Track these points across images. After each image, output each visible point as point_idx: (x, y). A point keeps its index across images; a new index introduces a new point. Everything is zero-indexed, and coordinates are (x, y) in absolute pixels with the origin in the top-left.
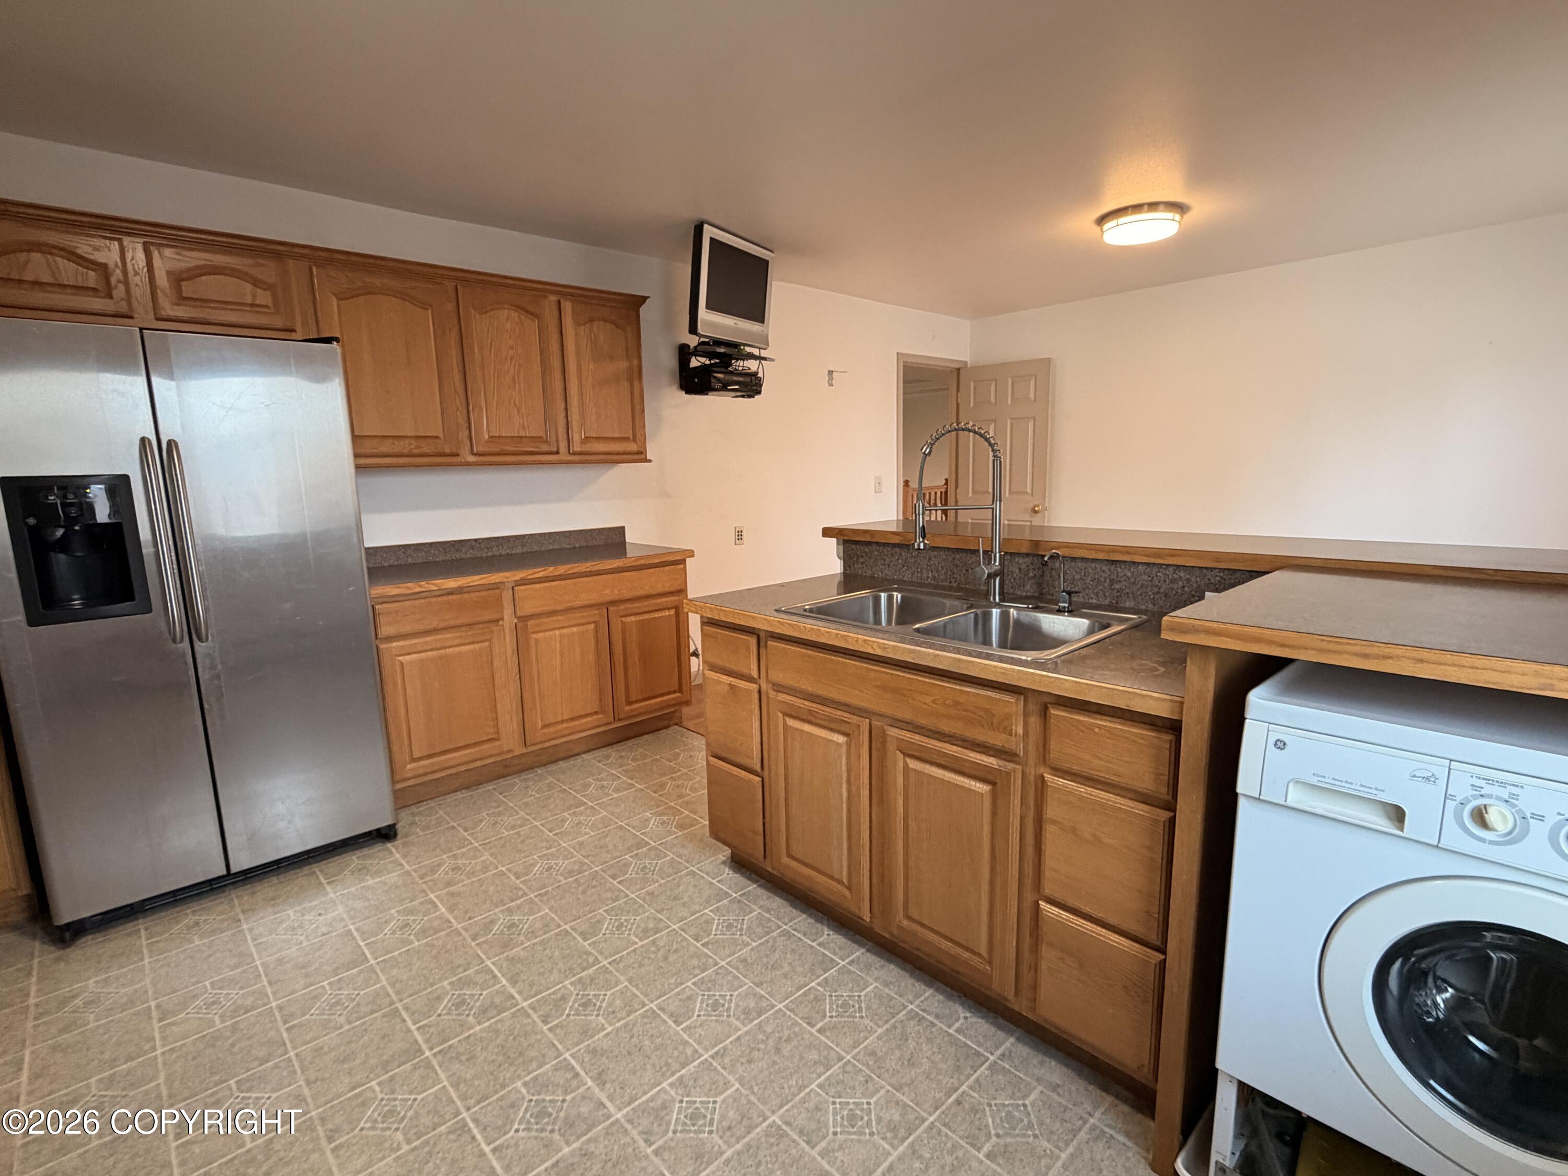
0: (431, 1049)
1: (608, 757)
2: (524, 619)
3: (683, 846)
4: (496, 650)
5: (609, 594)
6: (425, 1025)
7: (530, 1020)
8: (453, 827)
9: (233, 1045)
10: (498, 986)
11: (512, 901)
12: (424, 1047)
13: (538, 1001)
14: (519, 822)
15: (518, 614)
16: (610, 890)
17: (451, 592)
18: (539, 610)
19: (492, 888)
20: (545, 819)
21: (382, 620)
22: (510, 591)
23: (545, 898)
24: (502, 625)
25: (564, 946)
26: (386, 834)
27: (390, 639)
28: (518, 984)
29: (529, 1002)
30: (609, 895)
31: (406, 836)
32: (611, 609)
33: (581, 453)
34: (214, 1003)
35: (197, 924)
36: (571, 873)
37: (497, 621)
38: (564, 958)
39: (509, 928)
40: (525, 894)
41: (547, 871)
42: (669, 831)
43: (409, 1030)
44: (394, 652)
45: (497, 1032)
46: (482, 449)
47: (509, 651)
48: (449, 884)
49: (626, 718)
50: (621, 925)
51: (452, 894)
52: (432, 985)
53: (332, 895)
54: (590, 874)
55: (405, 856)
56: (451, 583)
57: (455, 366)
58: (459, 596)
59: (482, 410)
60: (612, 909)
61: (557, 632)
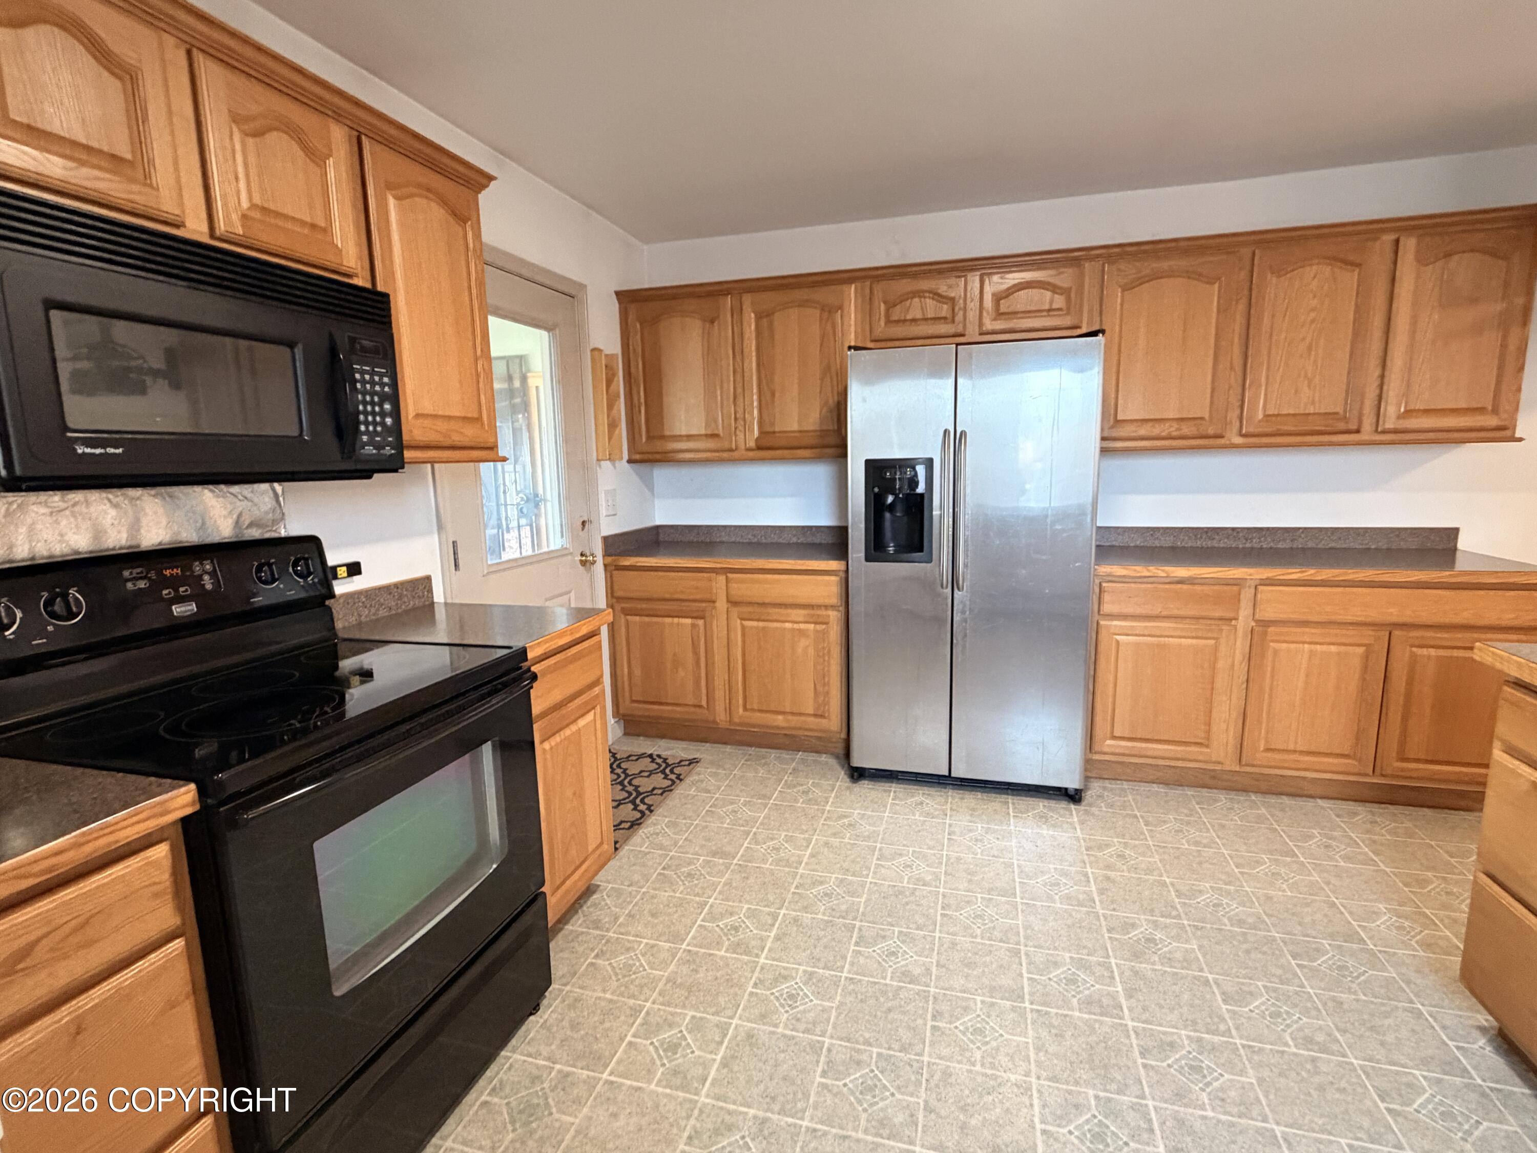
0: (1032, 1003)
1: (1356, 814)
2: (1265, 624)
3: (1418, 971)
4: (1223, 649)
5: (1394, 614)
6: (1035, 980)
7: (1127, 1042)
8: (1136, 816)
9: (907, 903)
10: (1112, 989)
11: (1162, 916)
12: (1027, 997)
13: (1144, 1029)
14: (1205, 841)
15: (1257, 617)
16: (1282, 967)
17: (1181, 581)
18: (1282, 616)
19: (1147, 893)
20: (1237, 850)
21: (1106, 597)
22: (1253, 590)
23: (1199, 933)
24: (1235, 627)
25: (1198, 994)
26: (1073, 797)
27: (1111, 616)
28: (1133, 1000)
29: (1136, 1024)
30: (1279, 972)
31: (1090, 805)
32: (1396, 633)
33: (1395, 431)
34: (909, 866)
35: (921, 803)
36: (1241, 923)
37: (1231, 620)
38: (1192, 1006)
39: (1148, 940)
40: (1178, 917)
41: (1214, 906)
42: (1403, 942)
43: (1021, 975)
44: (1112, 631)
45: (1093, 1030)
46: (1252, 430)
47: (1238, 657)
48: (1108, 867)
49: (1393, 776)
50: (1279, 1014)
51: (1108, 878)
52: (1056, 949)
53: (1012, 827)
54: (1265, 937)
55: (1082, 823)
56: (1181, 572)
57: (1236, 340)
58: (1190, 587)
59: (1260, 386)
60: (1275, 990)
61: (1306, 646)
